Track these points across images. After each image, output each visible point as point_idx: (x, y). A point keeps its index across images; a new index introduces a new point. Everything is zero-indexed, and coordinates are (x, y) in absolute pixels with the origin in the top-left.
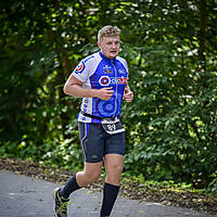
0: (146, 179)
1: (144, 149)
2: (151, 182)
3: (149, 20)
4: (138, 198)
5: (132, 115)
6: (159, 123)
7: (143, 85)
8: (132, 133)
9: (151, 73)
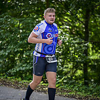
0: (22, 80)
1: (21, 66)
2: (25, 81)
3: (23, 6)
4: (18, 88)
5: (16, 50)
6: (28, 54)
7: (20, 36)
8: (16, 58)
9: (24, 31)
